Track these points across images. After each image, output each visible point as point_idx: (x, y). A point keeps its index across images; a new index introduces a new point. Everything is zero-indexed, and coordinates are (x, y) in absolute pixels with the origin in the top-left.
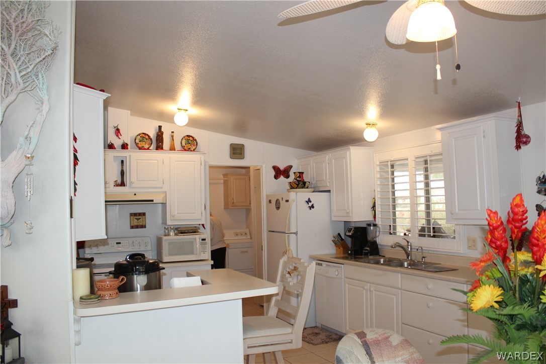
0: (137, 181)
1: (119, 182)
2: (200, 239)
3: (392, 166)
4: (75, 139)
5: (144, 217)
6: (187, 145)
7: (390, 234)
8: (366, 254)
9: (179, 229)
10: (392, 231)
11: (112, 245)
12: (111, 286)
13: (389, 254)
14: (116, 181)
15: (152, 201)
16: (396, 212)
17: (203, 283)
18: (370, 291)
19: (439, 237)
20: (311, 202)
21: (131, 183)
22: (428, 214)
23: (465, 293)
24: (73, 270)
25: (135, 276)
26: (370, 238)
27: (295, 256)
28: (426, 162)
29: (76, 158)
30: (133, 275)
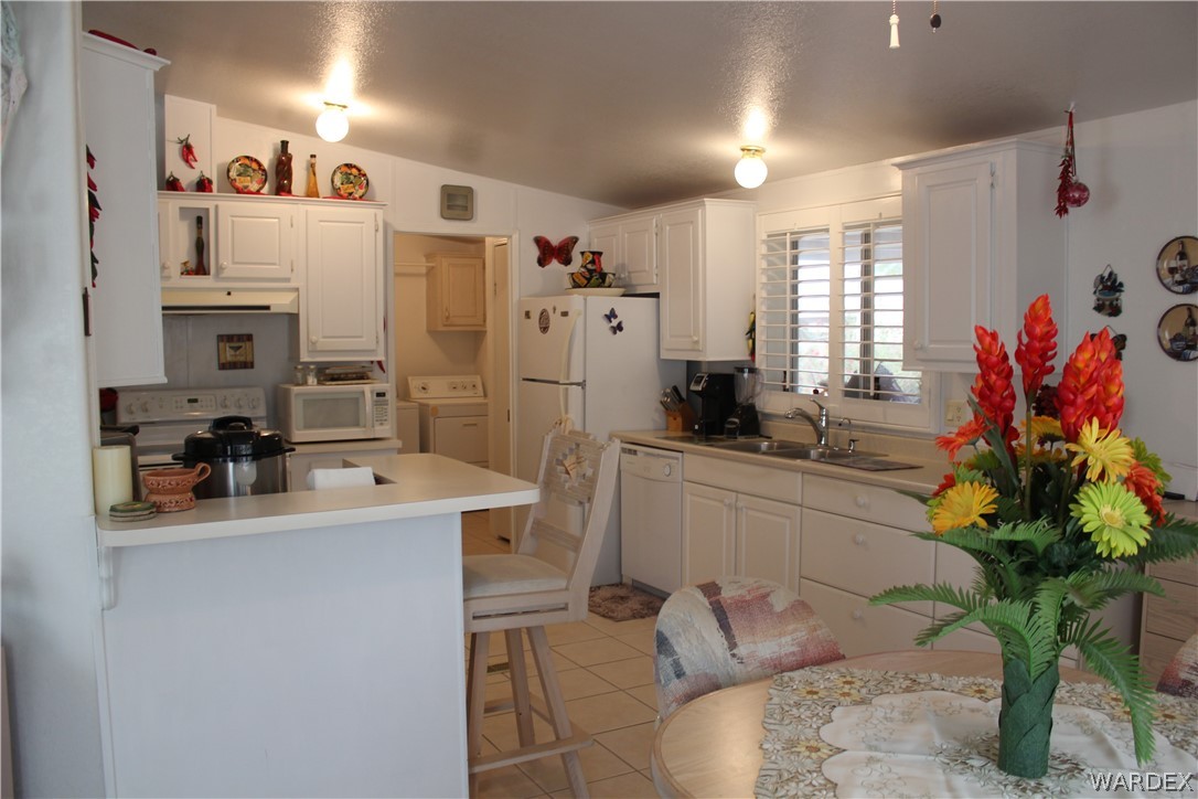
0: (234, 263)
1: (192, 265)
2: (372, 392)
3: (795, 245)
4: (91, 159)
5: (248, 344)
6: (346, 186)
7: (785, 390)
8: (732, 434)
9: (327, 371)
10: (788, 383)
11: (179, 404)
12: (178, 484)
13: (781, 432)
14: (185, 264)
15: (267, 308)
16: (800, 344)
17: (379, 480)
18: (736, 509)
19: (887, 398)
20: (616, 317)
21: (219, 269)
22: (866, 350)
23: (924, 500)
24: (93, 449)
25: (231, 465)
26: (741, 398)
27: (578, 427)
28: (866, 238)
29: (93, 203)
30: (225, 461)
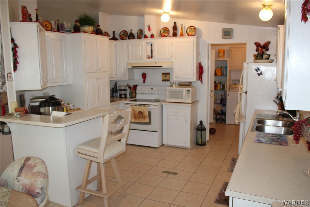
1: (150, 56)
2: (187, 90)
5: (169, 75)
6: (190, 32)
11: (149, 90)
15: (162, 67)
